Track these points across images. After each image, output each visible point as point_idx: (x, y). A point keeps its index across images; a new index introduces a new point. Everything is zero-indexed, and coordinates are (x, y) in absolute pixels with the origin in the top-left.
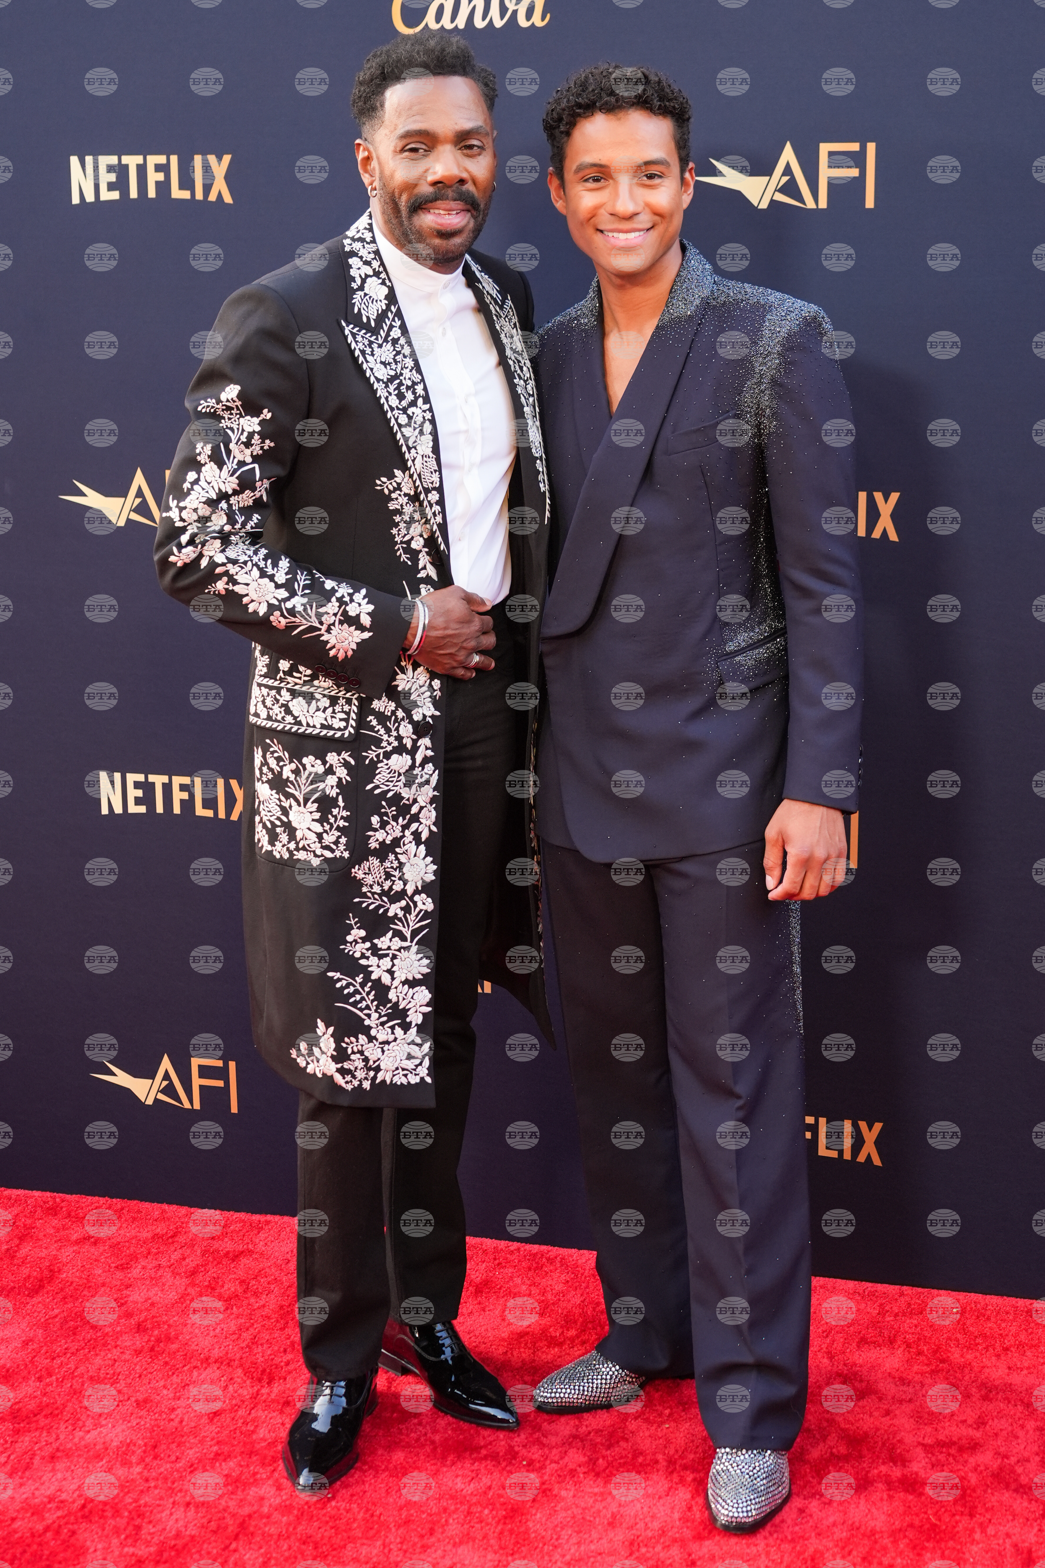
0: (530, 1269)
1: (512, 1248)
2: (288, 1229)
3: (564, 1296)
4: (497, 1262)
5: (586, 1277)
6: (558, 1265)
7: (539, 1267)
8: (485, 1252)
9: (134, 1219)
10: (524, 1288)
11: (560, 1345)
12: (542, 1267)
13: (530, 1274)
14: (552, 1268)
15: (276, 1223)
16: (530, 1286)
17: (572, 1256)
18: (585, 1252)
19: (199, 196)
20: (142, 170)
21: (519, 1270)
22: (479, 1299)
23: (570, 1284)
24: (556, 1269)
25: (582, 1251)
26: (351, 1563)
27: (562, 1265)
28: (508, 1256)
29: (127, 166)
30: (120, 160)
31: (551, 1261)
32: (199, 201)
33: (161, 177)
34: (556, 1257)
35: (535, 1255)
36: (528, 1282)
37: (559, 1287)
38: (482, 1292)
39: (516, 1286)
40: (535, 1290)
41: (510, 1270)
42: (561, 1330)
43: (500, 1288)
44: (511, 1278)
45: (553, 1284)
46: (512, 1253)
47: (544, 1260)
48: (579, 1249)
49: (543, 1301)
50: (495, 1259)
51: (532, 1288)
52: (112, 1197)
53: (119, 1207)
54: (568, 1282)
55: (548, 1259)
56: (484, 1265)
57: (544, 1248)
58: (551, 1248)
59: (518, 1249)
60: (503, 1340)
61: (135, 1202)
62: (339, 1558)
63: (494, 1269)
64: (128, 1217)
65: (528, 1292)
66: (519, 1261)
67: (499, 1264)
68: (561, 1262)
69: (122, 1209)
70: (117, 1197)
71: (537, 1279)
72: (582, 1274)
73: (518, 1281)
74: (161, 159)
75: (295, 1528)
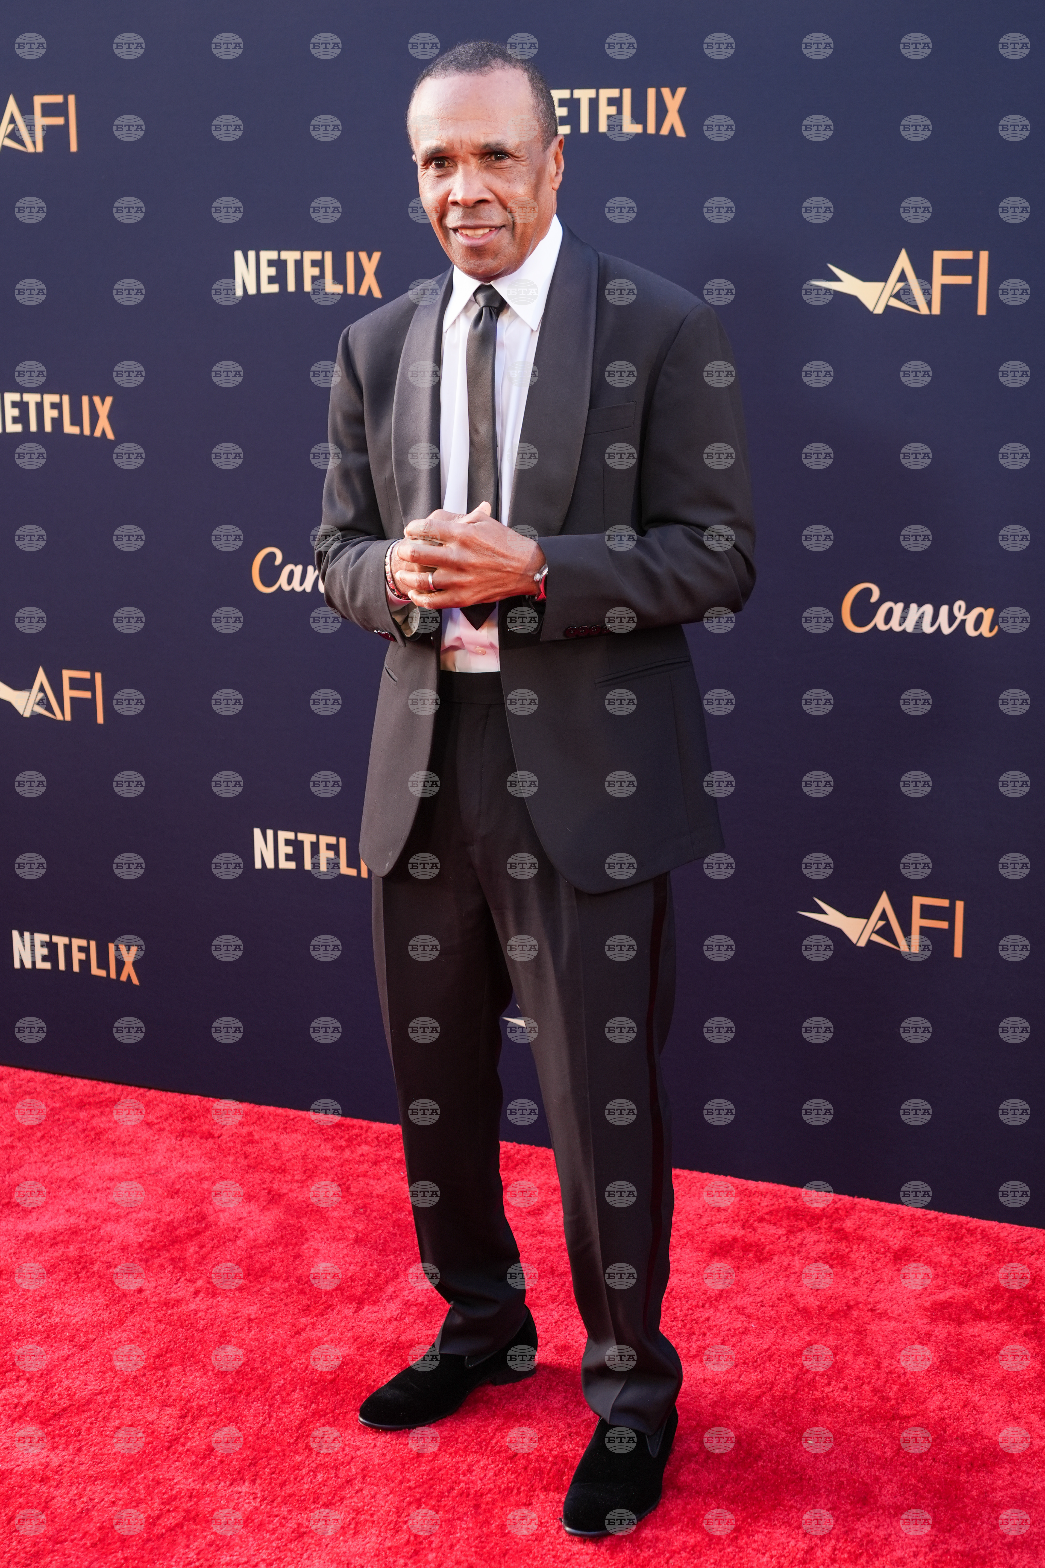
0: (949, 1239)
1: (930, 1217)
2: (698, 1185)
3: (986, 1269)
4: (915, 1230)
5: (1009, 1251)
6: (979, 1237)
7: (959, 1238)
8: (901, 1218)
9: (543, 1166)
10: (945, 1257)
11: (987, 1319)
12: (961, 1238)
13: (950, 1244)
14: (972, 1239)
15: (686, 1178)
16: (951, 1256)
17: (993, 1229)
18: (1006, 1225)
19: (651, 129)
20: (594, 104)
21: (939, 1239)
22: (898, 1266)
23: (992, 1257)
24: (977, 1241)
25: (1003, 1224)
26: (783, 1527)
27: (983, 1237)
28: (926, 1224)
29: (578, 100)
30: (572, 94)
31: (971, 1232)
32: (651, 135)
33: (613, 110)
34: (976, 1229)
35: (954, 1225)
36: (949, 1253)
37: (982, 1259)
38: (901, 1260)
39: (937, 1255)
40: (956, 1261)
41: (929, 1239)
42: (986, 1304)
43: (920, 1257)
44: (931, 1247)
45: (975, 1255)
46: (930, 1221)
47: (964, 1231)
48: (1000, 1221)
49: (965, 1272)
50: (912, 1227)
51: (953, 1259)
52: (519, 1143)
53: (527, 1152)
54: (990, 1254)
55: (968, 1230)
56: (902, 1232)
57: (963, 1218)
58: (970, 1219)
59: (936, 1218)
60: (926, 1309)
61: (543, 1149)
62: (770, 1520)
63: (913, 1236)
64: (536, 1163)
65: (949, 1262)
66: (938, 1230)
67: (917, 1232)
68: (981, 1233)
69: (530, 1155)
70: (524, 1143)
71: (958, 1250)
72: (1005, 1247)
73: (939, 1250)
74: (614, 93)
75: (722, 1487)
